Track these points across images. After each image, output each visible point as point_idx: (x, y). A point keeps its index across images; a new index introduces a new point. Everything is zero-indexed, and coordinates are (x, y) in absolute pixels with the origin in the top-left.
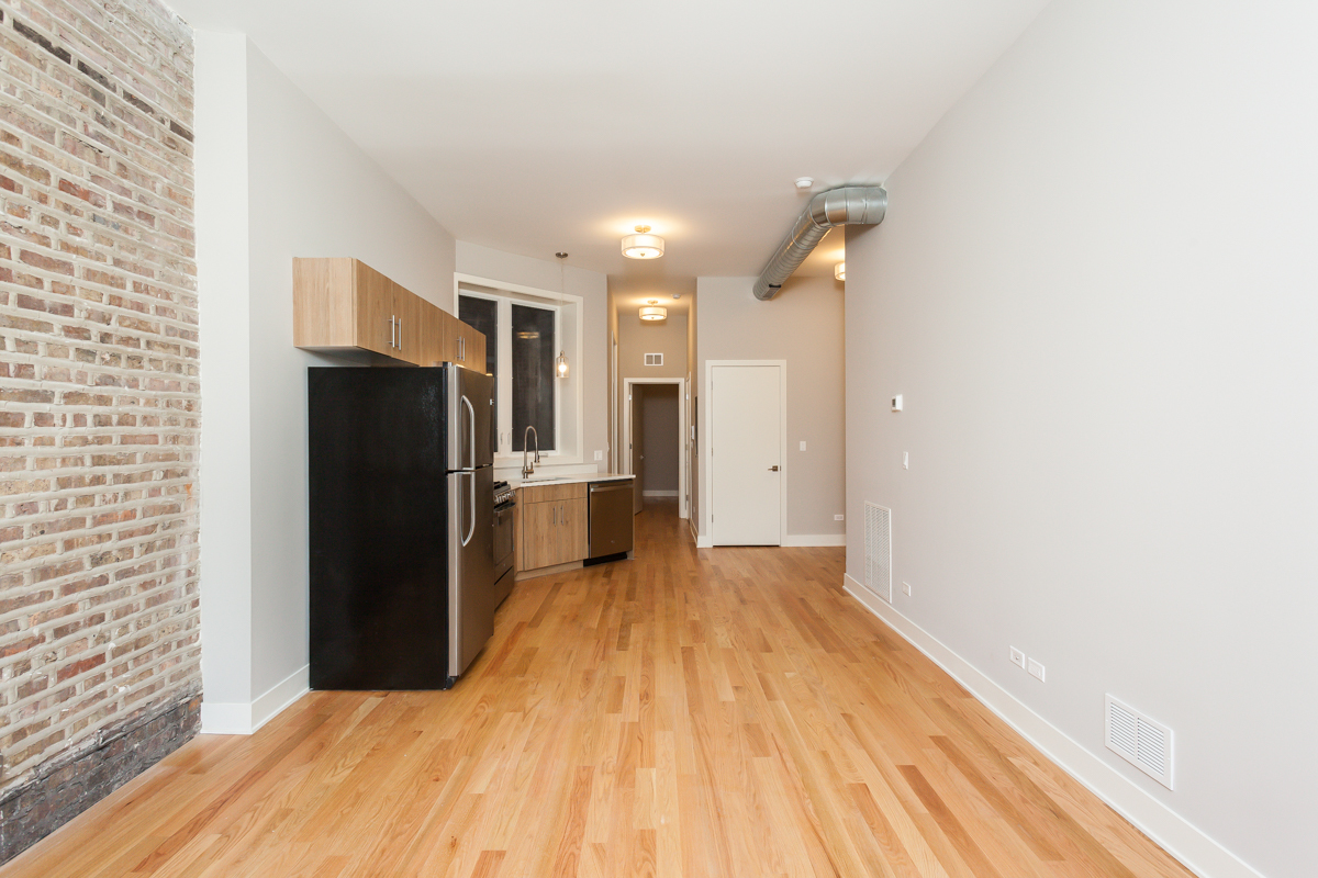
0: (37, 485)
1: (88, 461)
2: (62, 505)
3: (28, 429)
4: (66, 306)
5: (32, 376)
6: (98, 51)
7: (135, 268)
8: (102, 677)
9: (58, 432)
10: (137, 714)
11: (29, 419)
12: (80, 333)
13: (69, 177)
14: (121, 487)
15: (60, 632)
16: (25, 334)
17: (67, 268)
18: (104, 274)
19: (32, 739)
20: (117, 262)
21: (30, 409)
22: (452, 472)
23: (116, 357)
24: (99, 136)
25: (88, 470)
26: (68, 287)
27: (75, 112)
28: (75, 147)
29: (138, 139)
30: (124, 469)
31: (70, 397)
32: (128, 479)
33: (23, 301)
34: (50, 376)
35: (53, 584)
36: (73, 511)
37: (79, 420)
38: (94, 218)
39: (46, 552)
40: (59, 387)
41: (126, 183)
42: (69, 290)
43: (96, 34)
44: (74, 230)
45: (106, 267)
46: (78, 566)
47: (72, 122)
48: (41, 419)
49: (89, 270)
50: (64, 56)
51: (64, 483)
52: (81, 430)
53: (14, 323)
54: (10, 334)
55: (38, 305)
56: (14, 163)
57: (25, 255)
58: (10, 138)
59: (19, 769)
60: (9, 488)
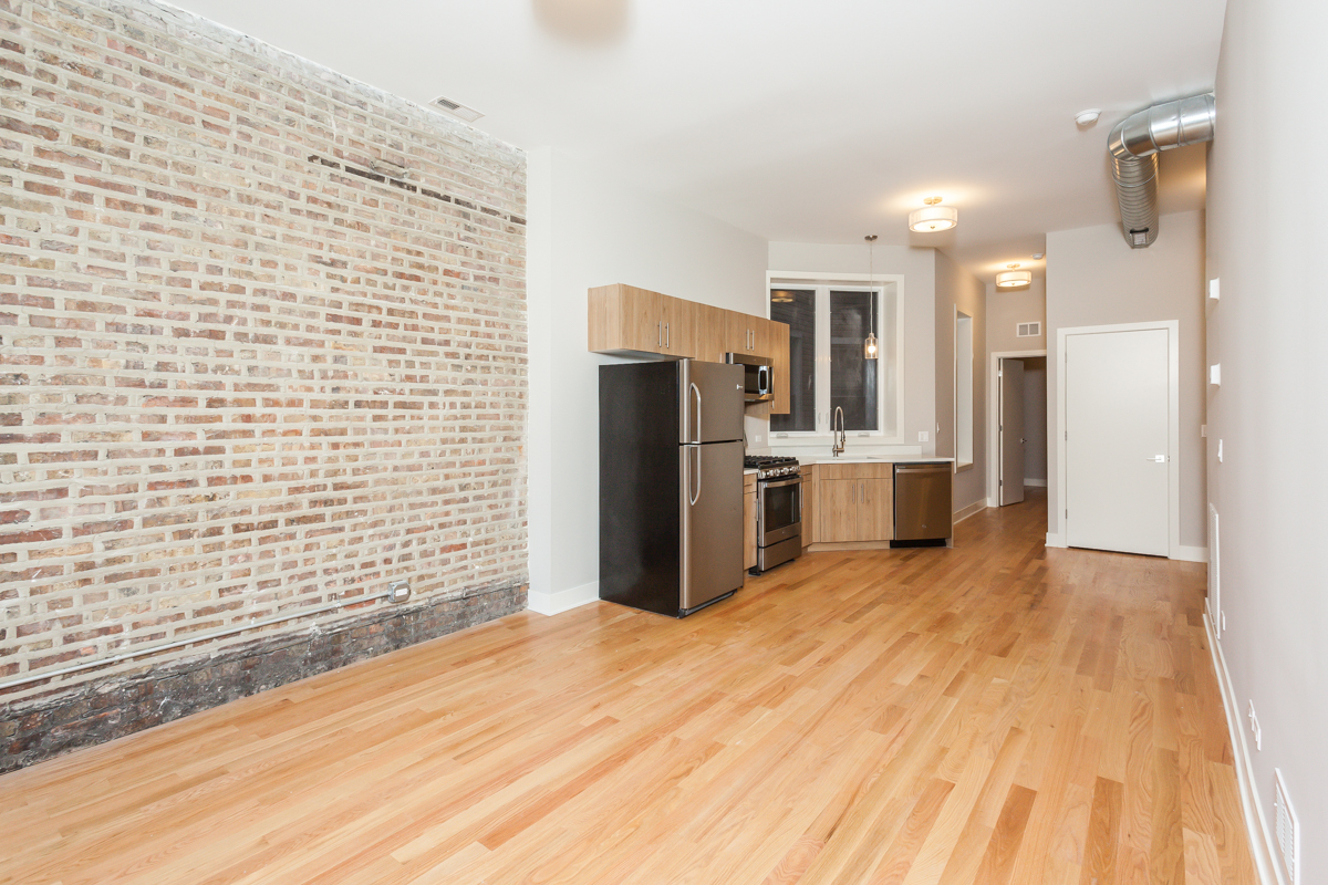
0: (429, 442)
1: (457, 429)
2: (442, 454)
3: (426, 411)
4: (447, 341)
5: (428, 382)
6: (466, 189)
7: (487, 313)
8: (465, 557)
9: (440, 412)
10: (486, 585)
11: (426, 406)
12: (454, 355)
13: (449, 267)
14: (477, 446)
15: (442, 526)
16: (424, 359)
17: (447, 319)
18: (468, 319)
19: (427, 582)
20: (476, 311)
21: (426, 400)
22: (683, 444)
23: (474, 367)
24: (467, 239)
25: (458, 435)
27: (453, 229)
28: (452, 249)
29: (489, 233)
30: (478, 435)
31: (447, 392)
32: (481, 441)
33: (425, 341)
34: (437, 381)
35: (439, 498)
36: (448, 458)
37: (453, 405)
38: (463, 287)
39: (435, 480)
40: (442, 387)
41: (482, 262)
42: (448, 331)
43: (465, 179)
44: (452, 297)
45: (471, 315)
46: (452, 490)
47: (451, 234)
48: (432, 405)
49: (459, 318)
50: (447, 199)
51: (444, 441)
52: (453, 412)
53: (420, 353)
54: (417, 360)
55: (432, 342)
56: (421, 267)
57: (425, 316)
58: (419, 254)
59: (420, 597)
60: (416, 442)
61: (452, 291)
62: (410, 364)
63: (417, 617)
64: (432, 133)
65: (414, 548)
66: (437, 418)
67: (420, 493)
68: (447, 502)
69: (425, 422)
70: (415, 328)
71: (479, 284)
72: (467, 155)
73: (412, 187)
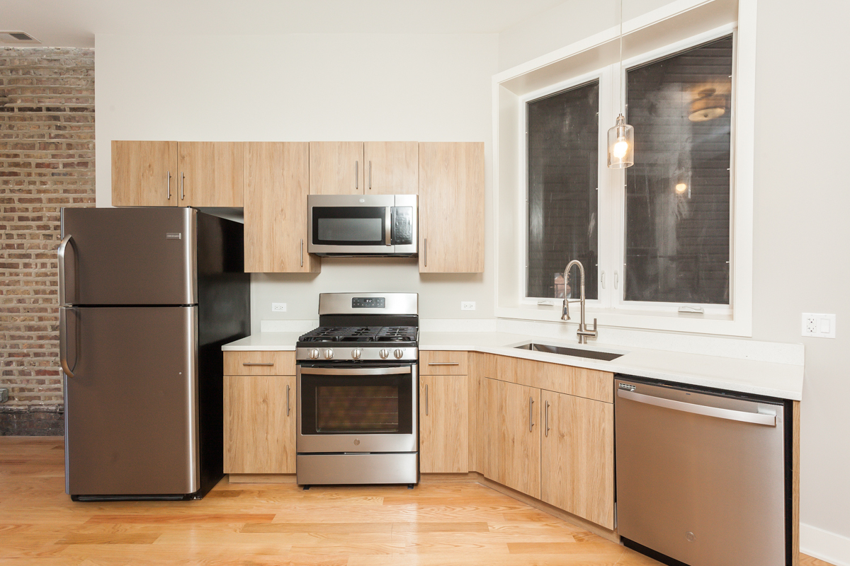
0: (24, 292)
1: (48, 283)
2: (36, 301)
3: (21, 270)
4: (39, 217)
5: (23, 249)
6: (56, 97)
7: (76, 191)
9: (33, 270)
11: (21, 266)
12: (46, 227)
13: (40, 161)
15: (36, 355)
16: (20, 232)
17: (40, 200)
18: (57, 198)
19: (27, 394)
20: (65, 191)
21: (21, 261)
24: (57, 136)
25: (48, 288)
26: (40, 208)
27: (45, 131)
28: (45, 146)
29: (79, 127)
31: (38, 256)
33: (21, 219)
34: (31, 248)
35: (34, 334)
36: (41, 304)
37: (44, 265)
38: (53, 174)
39: (30, 320)
40: (33, 252)
41: (71, 152)
42: (40, 210)
43: (55, 90)
44: (43, 183)
45: (61, 195)
46: (45, 329)
47: (43, 136)
48: (26, 265)
49: (49, 199)
50: (39, 109)
51: (37, 292)
52: (44, 270)
53: (17, 228)
54: (15, 232)
55: (26, 219)
56: (17, 165)
57: (20, 200)
58: (16, 156)
59: (20, 403)
60: (14, 292)
61: (44, 179)
62: (10, 236)
63: (19, 417)
64: (26, 64)
65: (14, 367)
66: (30, 275)
67: (18, 329)
68: (40, 338)
69: (21, 277)
70: (13, 210)
71: (68, 169)
72: (56, 71)
73: (12, 110)
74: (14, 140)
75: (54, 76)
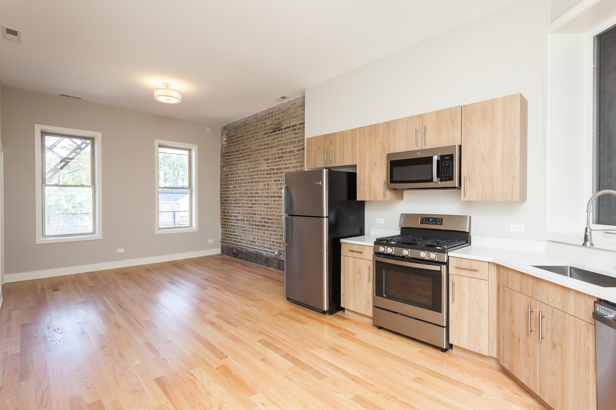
7: (300, 163)
13: (290, 150)
20: (297, 163)
24: (295, 138)
27: (292, 136)
28: (291, 143)
29: (301, 132)
38: (294, 155)
41: (299, 144)
47: (291, 139)
50: (290, 127)
56: (283, 153)
58: (283, 149)
61: (291, 158)
64: (286, 108)
71: (298, 152)
73: (282, 129)
74: (283, 142)
75: (295, 111)
